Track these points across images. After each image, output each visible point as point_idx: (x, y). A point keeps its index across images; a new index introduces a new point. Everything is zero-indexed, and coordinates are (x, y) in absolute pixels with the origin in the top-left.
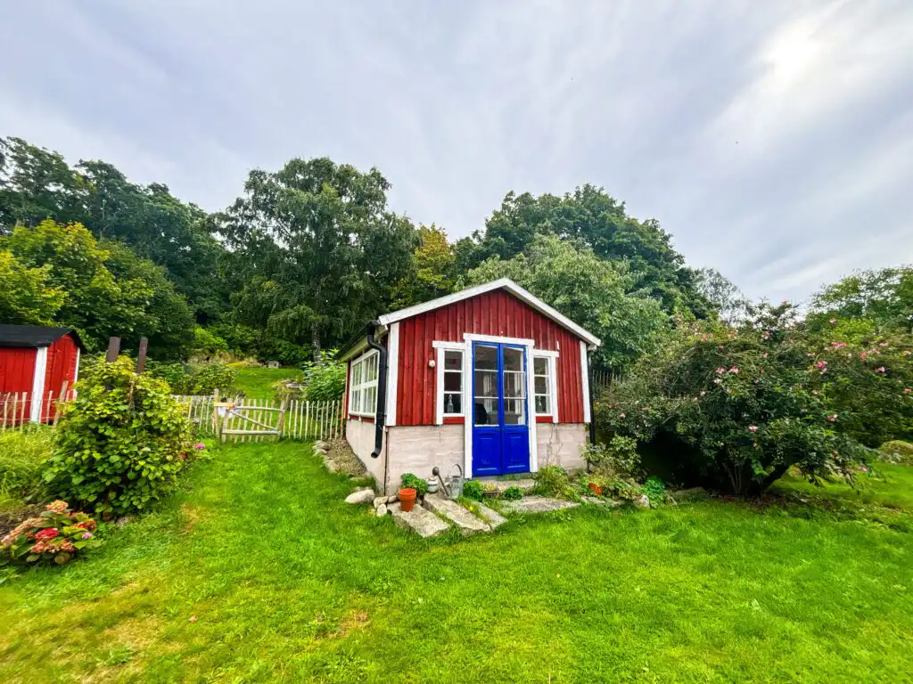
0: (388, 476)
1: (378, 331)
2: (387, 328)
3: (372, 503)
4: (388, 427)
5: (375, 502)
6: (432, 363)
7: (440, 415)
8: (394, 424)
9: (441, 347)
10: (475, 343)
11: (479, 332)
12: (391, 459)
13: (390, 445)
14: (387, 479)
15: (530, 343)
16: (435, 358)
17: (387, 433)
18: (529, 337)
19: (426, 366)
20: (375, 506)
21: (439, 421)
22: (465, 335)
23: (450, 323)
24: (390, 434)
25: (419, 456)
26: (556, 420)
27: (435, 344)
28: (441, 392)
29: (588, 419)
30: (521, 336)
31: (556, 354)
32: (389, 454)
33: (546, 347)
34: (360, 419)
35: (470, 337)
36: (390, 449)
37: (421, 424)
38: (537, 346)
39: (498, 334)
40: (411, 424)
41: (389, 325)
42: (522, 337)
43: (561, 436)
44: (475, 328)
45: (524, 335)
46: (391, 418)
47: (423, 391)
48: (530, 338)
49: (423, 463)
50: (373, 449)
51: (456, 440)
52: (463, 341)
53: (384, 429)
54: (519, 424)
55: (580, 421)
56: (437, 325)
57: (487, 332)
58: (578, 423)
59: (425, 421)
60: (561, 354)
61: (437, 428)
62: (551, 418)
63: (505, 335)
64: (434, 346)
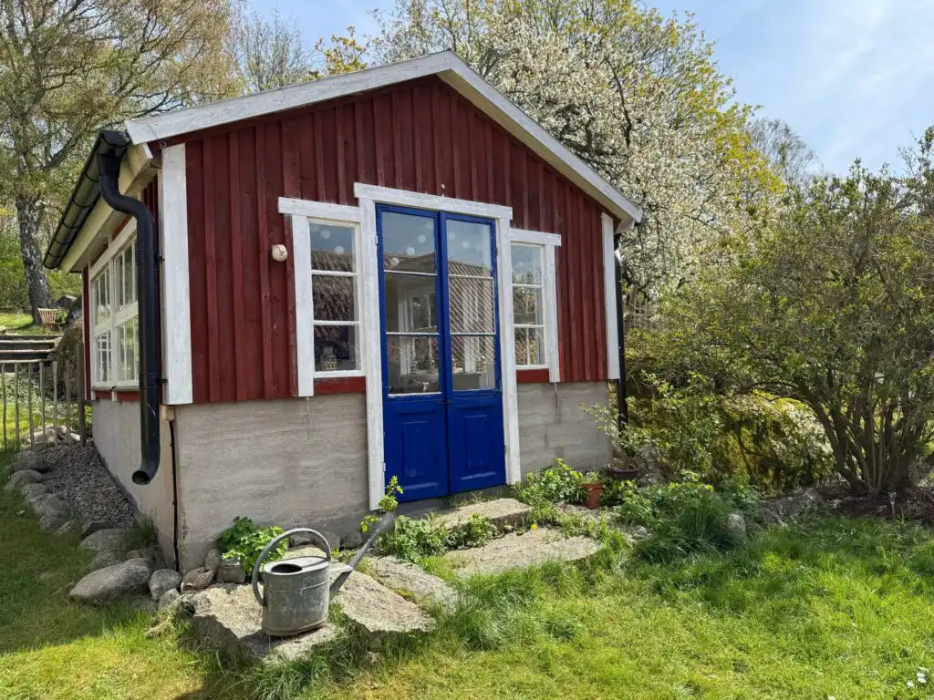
0: (181, 522)
1: (129, 166)
2: (149, 155)
3: (146, 590)
4: (173, 408)
5: (154, 586)
6: (279, 252)
7: (307, 374)
8: (190, 400)
9: (301, 212)
11: (391, 183)
12: (186, 482)
13: (183, 451)
14: (181, 530)
15: (502, 213)
16: (286, 239)
17: (172, 424)
18: (501, 201)
19: (264, 257)
20: (155, 595)
21: (305, 388)
22: (360, 189)
23: (320, 156)
24: (180, 424)
25: (257, 472)
26: (555, 376)
27: (285, 205)
28: (305, 322)
29: (614, 372)
30: (485, 199)
31: (555, 240)
32: (182, 473)
33: (535, 226)
34: (114, 397)
35: (369, 194)
36: (182, 461)
37: (261, 395)
38: (517, 222)
39: (434, 192)
40: (234, 398)
41: (156, 146)
42: (487, 201)
43: (566, 409)
44: (380, 171)
45: (491, 195)
46: (179, 386)
47: (259, 321)
48: (504, 204)
49: (271, 487)
50: (137, 463)
51: (348, 430)
52: (354, 202)
53: (163, 413)
54: (482, 388)
55: (599, 375)
56: (287, 156)
57: (412, 186)
58: (596, 379)
59: (270, 387)
60: (565, 240)
61: (302, 405)
62: (546, 373)
63: (451, 194)
64: (281, 210)
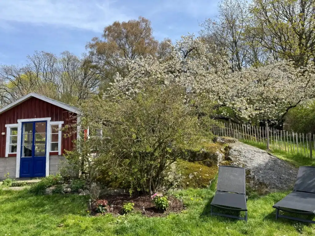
6: (4, 133)
7: (7, 153)
9: (8, 126)
10: (23, 123)
11: (24, 118)
15: (48, 119)
16: (6, 131)
18: (48, 116)
21: (7, 156)
22: (18, 121)
26: (60, 154)
27: (6, 126)
30: (44, 117)
31: (62, 122)
33: (56, 120)
35: (20, 121)
38: (52, 120)
39: (33, 118)
44: (22, 116)
45: (46, 116)
52: (17, 123)
57: (28, 118)
59: (1, 156)
61: (6, 159)
62: (58, 153)
63: (37, 117)
64: (5, 127)
